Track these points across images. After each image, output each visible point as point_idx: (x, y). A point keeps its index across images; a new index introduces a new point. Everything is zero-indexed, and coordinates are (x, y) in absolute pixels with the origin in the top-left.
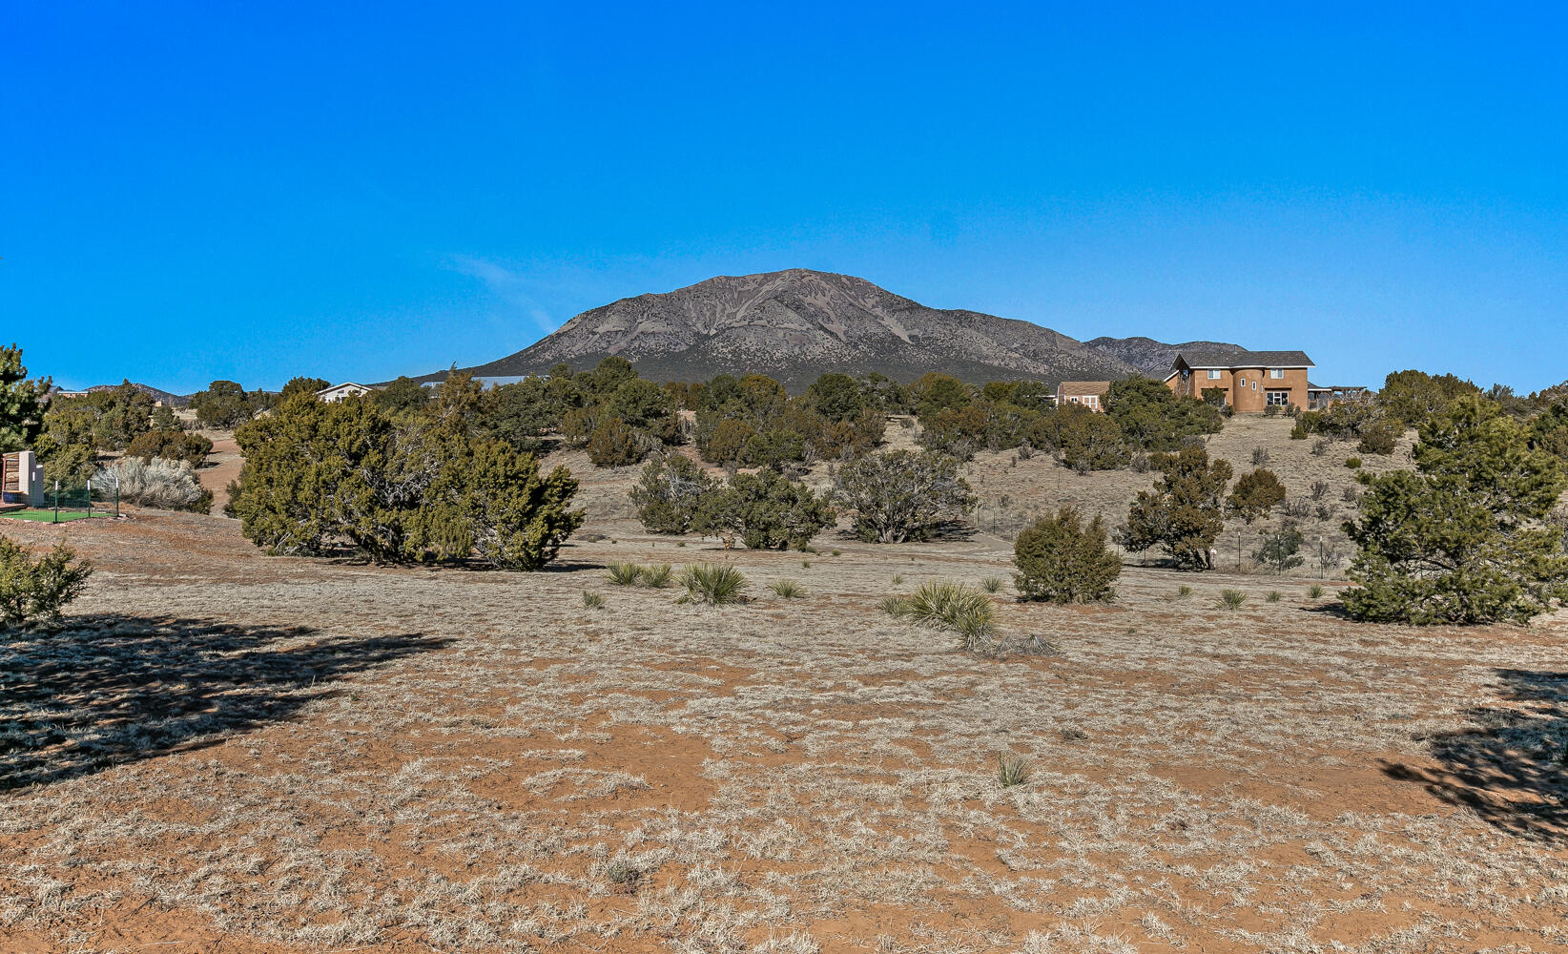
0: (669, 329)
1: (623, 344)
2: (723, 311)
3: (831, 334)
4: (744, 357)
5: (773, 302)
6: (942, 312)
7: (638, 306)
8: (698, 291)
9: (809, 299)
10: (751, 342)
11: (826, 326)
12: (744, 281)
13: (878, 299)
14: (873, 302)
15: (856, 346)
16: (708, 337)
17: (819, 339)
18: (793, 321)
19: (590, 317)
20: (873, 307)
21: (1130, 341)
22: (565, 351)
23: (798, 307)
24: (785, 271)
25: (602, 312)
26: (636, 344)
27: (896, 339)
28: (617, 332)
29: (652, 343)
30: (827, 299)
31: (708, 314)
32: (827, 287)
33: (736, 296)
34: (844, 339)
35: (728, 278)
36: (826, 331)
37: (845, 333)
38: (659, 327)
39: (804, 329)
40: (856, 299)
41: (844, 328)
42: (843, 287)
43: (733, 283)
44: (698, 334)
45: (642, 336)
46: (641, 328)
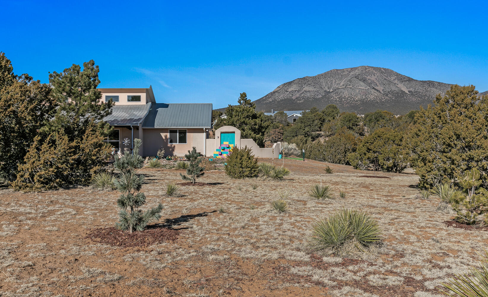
0: (315, 89)
1: (298, 95)
2: (335, 82)
3: (377, 90)
4: (343, 99)
5: (354, 78)
6: (422, 81)
7: (302, 81)
8: (325, 75)
9: (368, 77)
10: (346, 94)
11: (375, 87)
12: (343, 71)
13: (396, 77)
14: (394, 78)
15: (387, 95)
16: (329, 92)
17: (372, 92)
18: (362, 86)
19: (285, 85)
20: (394, 80)
22: (276, 98)
23: (364, 81)
24: (359, 67)
25: (290, 83)
26: (303, 95)
27: (403, 92)
28: (295, 91)
29: (308, 95)
31: (330, 84)
32: (376, 72)
33: (340, 76)
34: (382, 92)
35: (337, 70)
36: (375, 89)
37: (383, 90)
38: (311, 89)
39: (367, 89)
40: (387, 77)
41: (382, 88)
42: (382, 72)
43: (339, 72)
44: (326, 91)
45: (305, 92)
46: (304, 89)
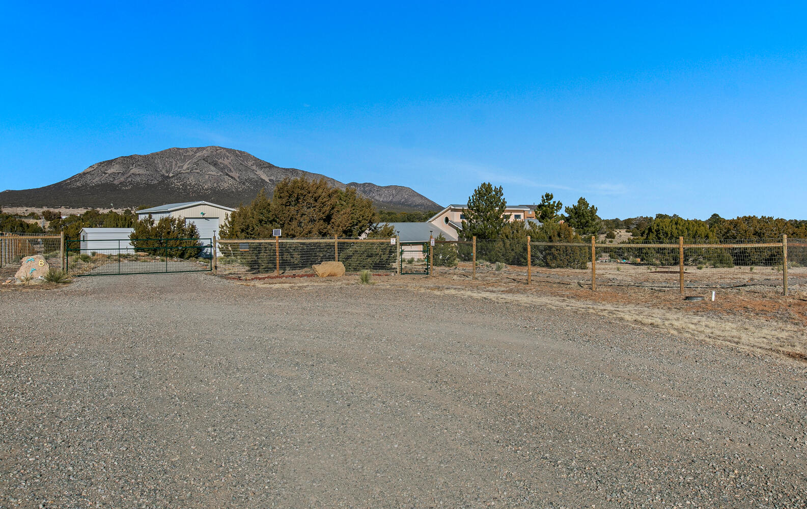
0: (148, 172)
1: (122, 179)
2: (176, 164)
3: (232, 177)
4: (188, 187)
5: (203, 161)
6: (284, 169)
7: (129, 161)
8: (162, 155)
9: (220, 161)
10: (192, 180)
11: (229, 174)
12: (186, 150)
13: (254, 162)
14: (252, 163)
15: (244, 184)
16: (168, 177)
17: (226, 180)
18: (213, 171)
19: (103, 165)
20: (252, 165)
21: (364, 184)
22: (88, 182)
23: (215, 164)
24: (208, 147)
25: (109, 163)
26: (130, 179)
27: (263, 181)
28: (118, 173)
29: (138, 179)
30: (229, 161)
31: (168, 166)
32: (229, 155)
33: (183, 157)
34: (238, 180)
35: (178, 149)
36: (229, 176)
37: (239, 177)
38: (142, 171)
39: (219, 174)
40: (243, 161)
41: (238, 175)
42: (237, 156)
43: (181, 151)
44: (163, 175)
45: (133, 176)
46: (132, 172)
